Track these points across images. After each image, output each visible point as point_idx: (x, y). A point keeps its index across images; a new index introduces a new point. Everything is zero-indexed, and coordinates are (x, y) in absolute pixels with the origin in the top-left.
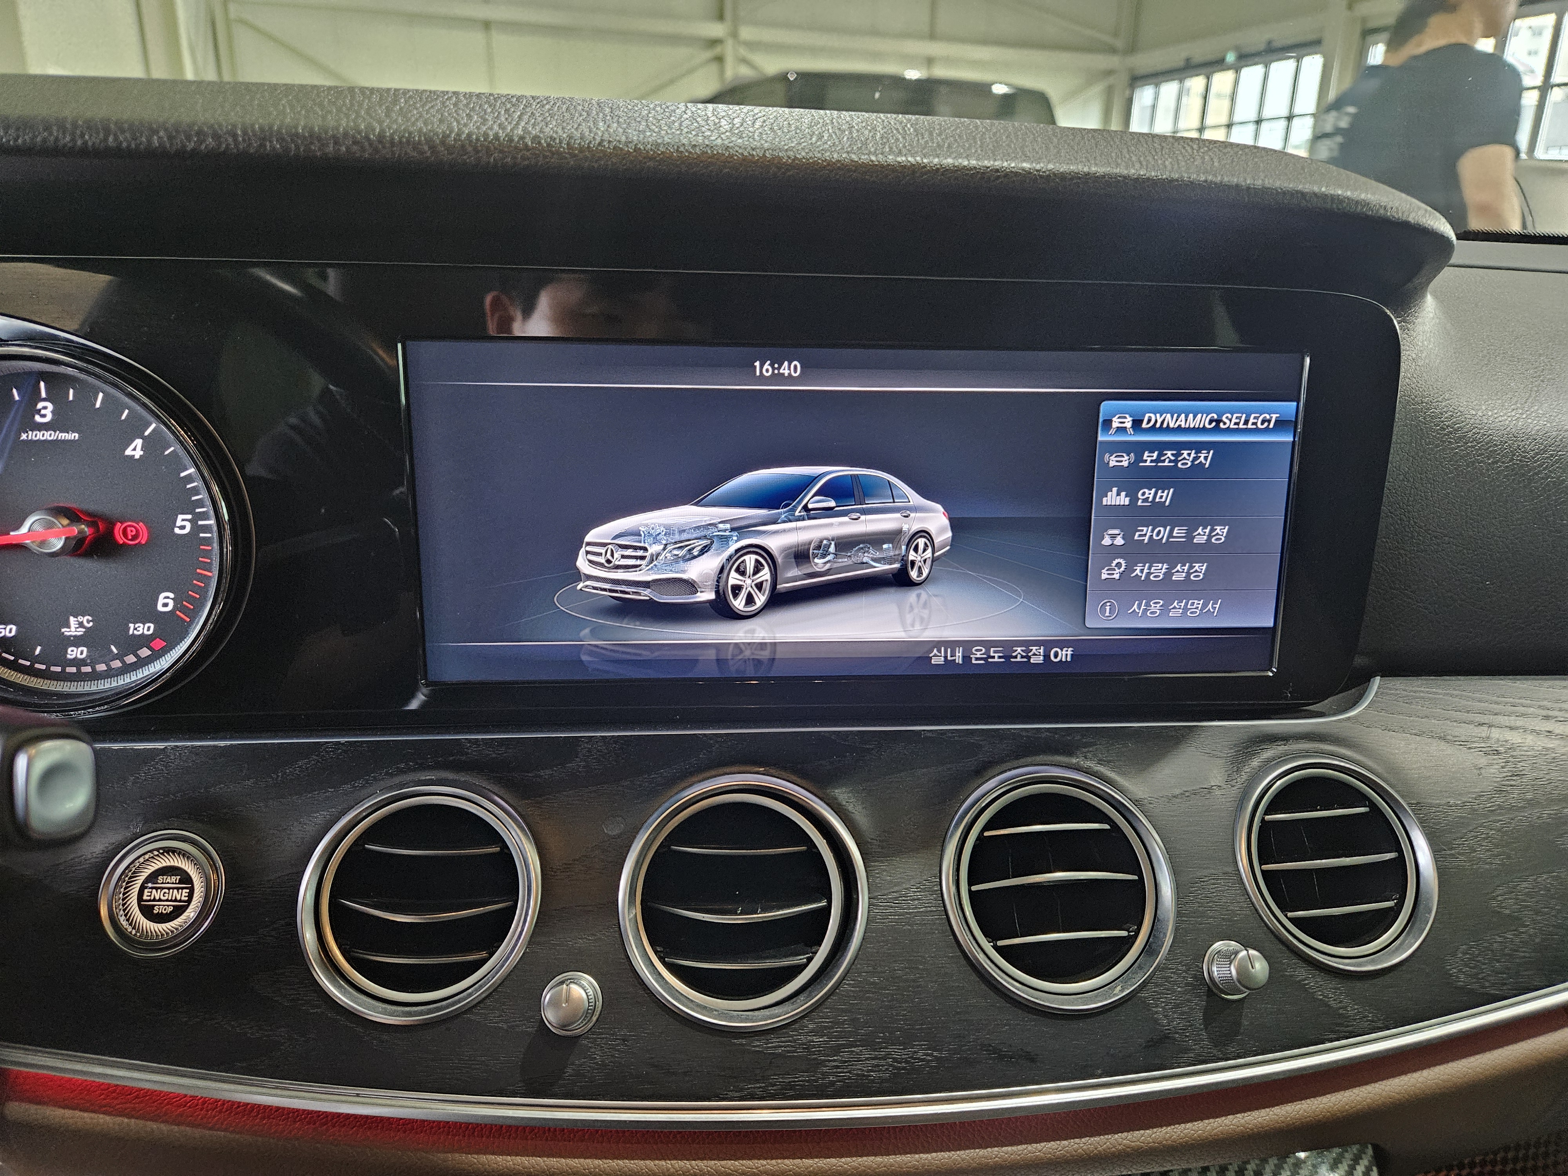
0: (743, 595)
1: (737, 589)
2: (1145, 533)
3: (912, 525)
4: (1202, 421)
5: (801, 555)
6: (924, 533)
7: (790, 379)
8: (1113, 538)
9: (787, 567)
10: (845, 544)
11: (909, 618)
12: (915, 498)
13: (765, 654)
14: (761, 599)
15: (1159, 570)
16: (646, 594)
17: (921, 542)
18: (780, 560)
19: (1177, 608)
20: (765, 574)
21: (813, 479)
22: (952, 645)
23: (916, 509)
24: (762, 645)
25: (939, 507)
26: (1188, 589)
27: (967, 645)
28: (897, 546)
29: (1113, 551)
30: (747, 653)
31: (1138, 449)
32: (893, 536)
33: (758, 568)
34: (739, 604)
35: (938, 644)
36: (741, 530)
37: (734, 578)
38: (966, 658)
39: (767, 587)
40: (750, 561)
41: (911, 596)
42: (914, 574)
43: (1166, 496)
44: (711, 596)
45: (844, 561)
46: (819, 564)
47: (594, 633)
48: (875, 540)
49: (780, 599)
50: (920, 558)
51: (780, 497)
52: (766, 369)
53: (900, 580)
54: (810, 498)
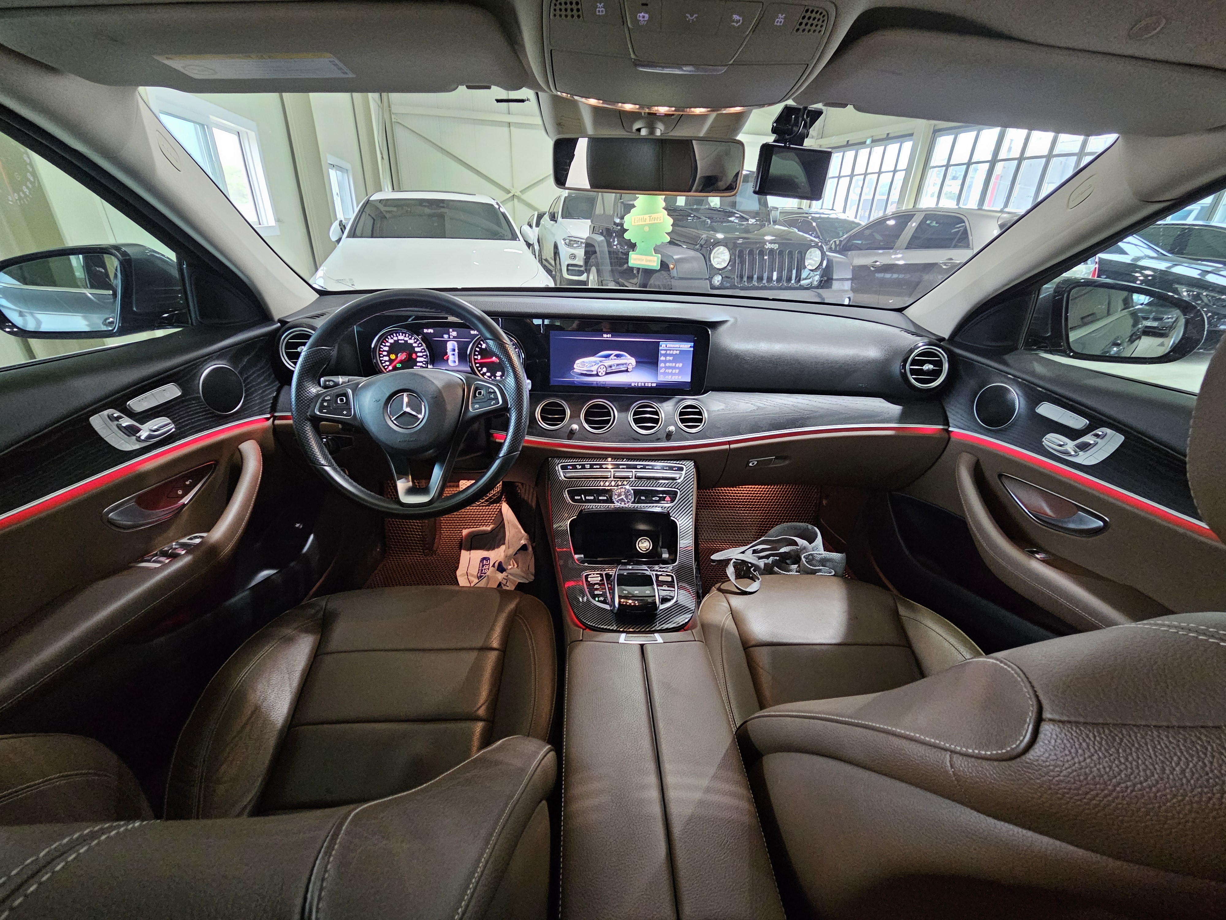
1: (600, 372)
2: (668, 364)
3: (628, 362)
4: (677, 346)
5: (611, 367)
6: (631, 363)
7: (609, 338)
8: (662, 365)
9: (608, 368)
10: (618, 365)
11: (628, 378)
12: (629, 357)
13: (604, 383)
14: (604, 373)
15: (670, 371)
16: (585, 372)
17: (630, 365)
19: (673, 377)
20: (605, 369)
21: (612, 354)
22: (635, 383)
23: (629, 359)
24: (604, 381)
25: (633, 359)
26: (675, 374)
27: (638, 383)
29: (662, 367)
30: (601, 383)
31: (667, 350)
32: (626, 364)
34: (600, 374)
35: (633, 382)
36: (601, 362)
37: (599, 370)
38: (638, 385)
39: (605, 371)
40: (602, 367)
41: (629, 373)
42: (629, 370)
43: (671, 358)
44: (596, 373)
45: (618, 367)
46: (613, 368)
47: (577, 378)
48: (623, 364)
49: (607, 374)
50: (630, 367)
51: (607, 356)
52: (605, 336)
53: (627, 371)
54: (612, 357)
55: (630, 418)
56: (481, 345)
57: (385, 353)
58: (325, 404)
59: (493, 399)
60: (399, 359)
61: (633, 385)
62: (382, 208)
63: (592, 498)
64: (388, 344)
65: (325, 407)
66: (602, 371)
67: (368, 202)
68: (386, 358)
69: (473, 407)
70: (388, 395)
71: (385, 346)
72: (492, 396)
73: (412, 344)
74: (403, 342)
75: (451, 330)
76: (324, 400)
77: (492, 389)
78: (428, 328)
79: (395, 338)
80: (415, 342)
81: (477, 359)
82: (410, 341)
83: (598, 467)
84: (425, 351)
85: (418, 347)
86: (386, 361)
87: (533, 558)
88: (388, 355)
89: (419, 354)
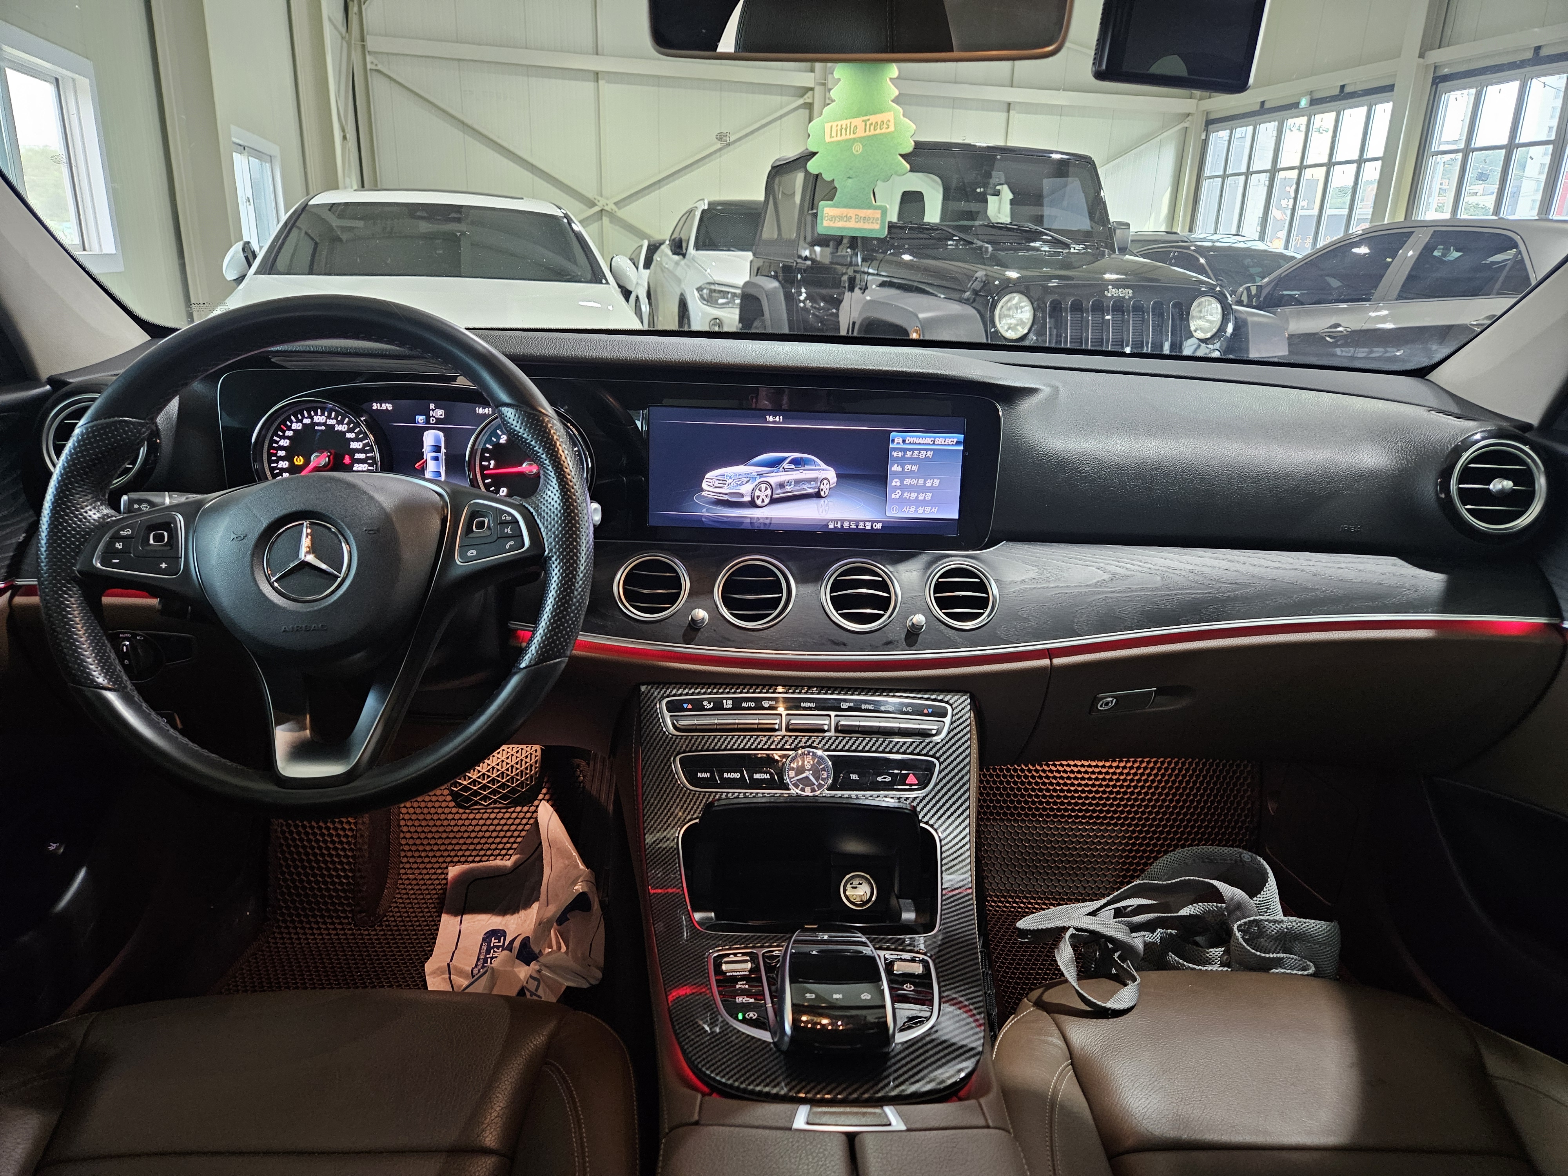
0: (760, 500)
1: (758, 497)
2: (907, 481)
3: (821, 475)
4: (929, 441)
5: (782, 485)
6: (826, 479)
7: (779, 423)
8: (895, 482)
9: (777, 489)
10: (798, 482)
11: (821, 510)
12: (822, 465)
13: (768, 521)
14: (767, 501)
15: (913, 496)
16: (726, 498)
17: (825, 482)
18: (774, 486)
19: (920, 510)
20: (769, 492)
21: (786, 458)
22: (837, 521)
23: (823, 470)
24: (767, 518)
25: (832, 469)
26: (925, 503)
27: (842, 521)
28: (816, 483)
29: (896, 487)
30: (761, 521)
31: (904, 450)
32: (815, 480)
33: (766, 489)
34: (759, 502)
35: (832, 520)
36: (760, 475)
37: (757, 493)
38: (842, 526)
39: (769, 496)
40: (763, 486)
41: (822, 500)
42: (822, 493)
43: (915, 468)
44: (749, 499)
45: (798, 488)
46: (788, 488)
47: (707, 511)
48: (809, 481)
49: (774, 501)
50: (825, 488)
51: (775, 464)
52: (771, 419)
53: (818, 495)
54: (785, 465)
55: (826, 598)
56: (499, 437)
57: (282, 453)
58: (119, 546)
59: (509, 537)
60: (312, 465)
61: (831, 526)
62: (335, 222)
63: (737, 775)
64: (289, 433)
65: (117, 553)
66: (764, 495)
67: (305, 208)
68: (284, 464)
69: (462, 555)
70: (265, 524)
71: (284, 437)
72: (508, 530)
73: (343, 433)
74: (323, 428)
75: (432, 406)
76: (116, 538)
77: (510, 514)
78: (380, 401)
79: (307, 421)
80: (351, 430)
81: (488, 467)
82: (339, 428)
83: (752, 704)
84: (372, 450)
85: (357, 439)
86: (283, 470)
87: (602, 926)
88: (289, 458)
89: (357, 456)
